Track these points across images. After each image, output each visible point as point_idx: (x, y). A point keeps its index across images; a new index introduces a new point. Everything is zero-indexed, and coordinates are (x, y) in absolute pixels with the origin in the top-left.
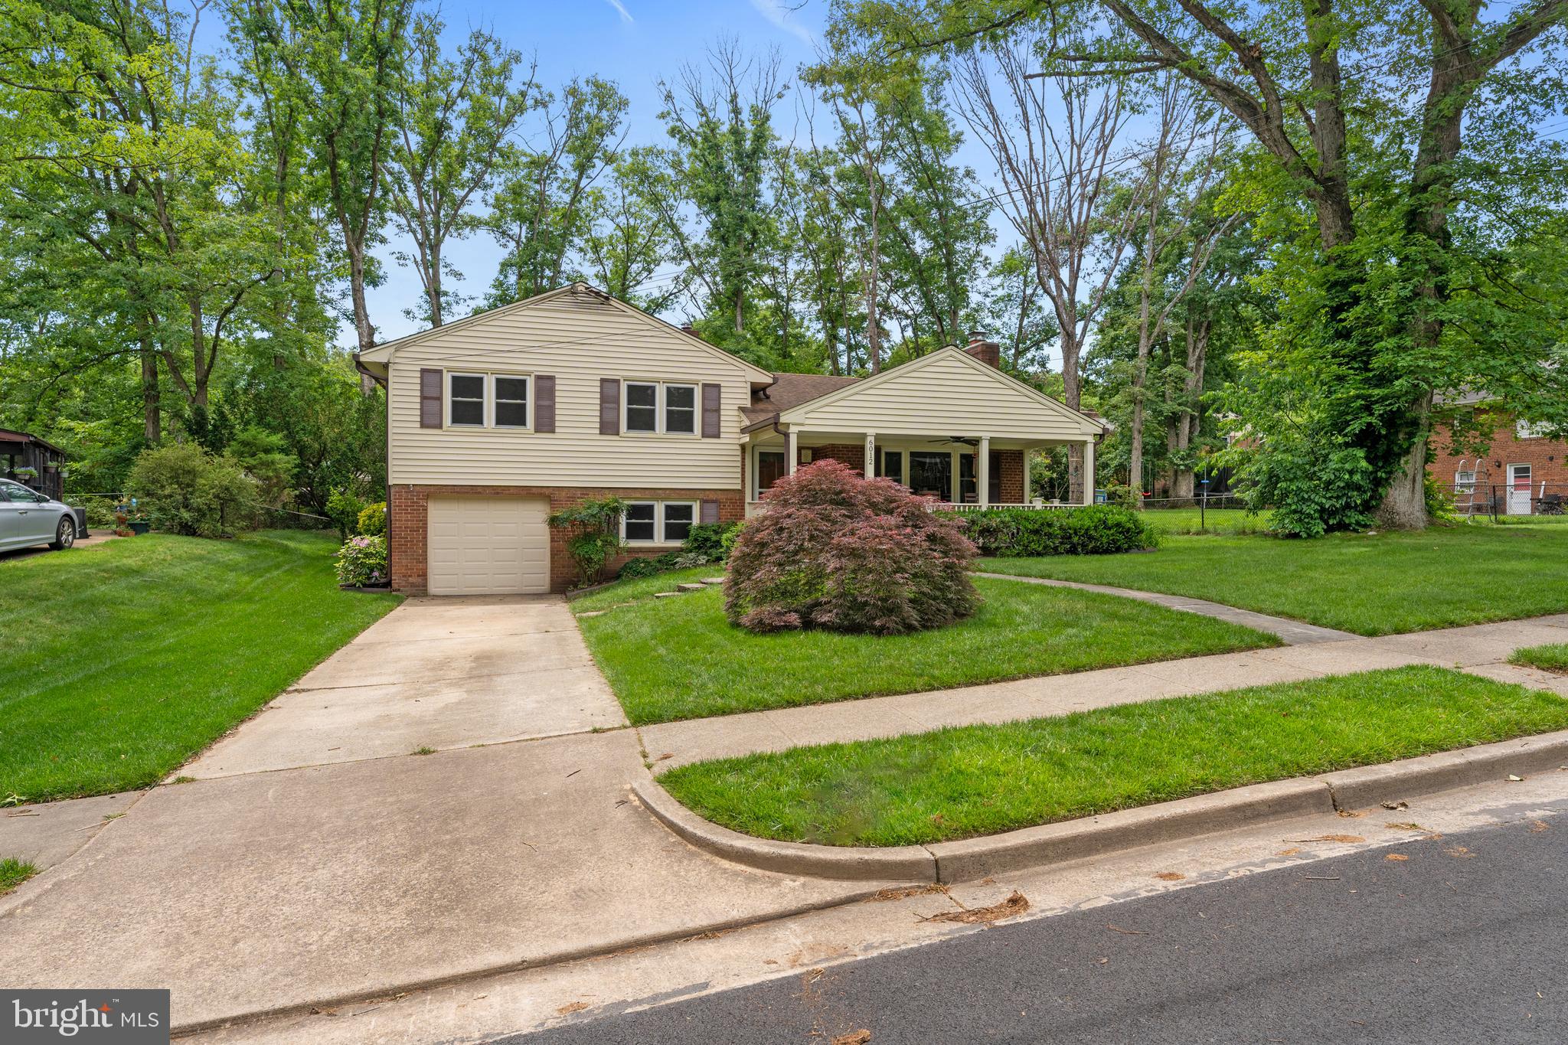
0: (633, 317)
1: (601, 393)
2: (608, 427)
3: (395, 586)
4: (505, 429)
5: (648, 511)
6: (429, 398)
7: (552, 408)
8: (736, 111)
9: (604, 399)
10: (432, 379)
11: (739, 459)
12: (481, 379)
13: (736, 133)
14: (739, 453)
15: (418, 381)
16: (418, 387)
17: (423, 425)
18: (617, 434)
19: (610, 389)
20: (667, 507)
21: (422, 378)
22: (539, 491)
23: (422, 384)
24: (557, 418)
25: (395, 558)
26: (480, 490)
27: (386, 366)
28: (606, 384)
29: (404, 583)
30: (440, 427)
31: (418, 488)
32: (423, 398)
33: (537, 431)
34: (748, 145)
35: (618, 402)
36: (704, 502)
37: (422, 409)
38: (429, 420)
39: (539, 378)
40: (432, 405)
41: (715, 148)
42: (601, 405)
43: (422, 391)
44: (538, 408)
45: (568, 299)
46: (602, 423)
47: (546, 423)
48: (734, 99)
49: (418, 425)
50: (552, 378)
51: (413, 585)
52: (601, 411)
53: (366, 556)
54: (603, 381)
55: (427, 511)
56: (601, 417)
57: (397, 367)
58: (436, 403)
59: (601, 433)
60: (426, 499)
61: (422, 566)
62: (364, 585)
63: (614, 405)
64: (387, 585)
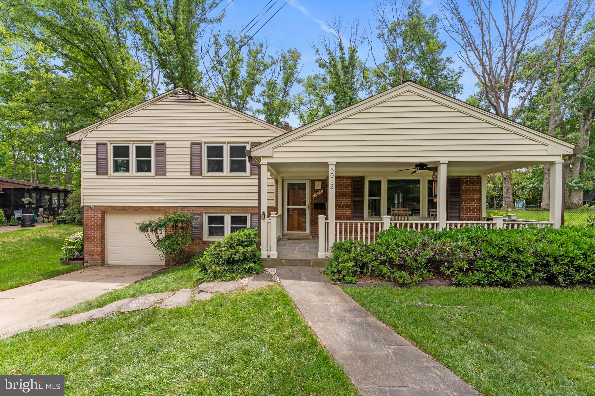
0: (209, 105)
1: (191, 151)
2: (195, 171)
3: (86, 260)
4: (140, 174)
5: (221, 220)
6: (101, 158)
7: (164, 162)
8: (342, 49)
9: (193, 155)
10: (102, 148)
11: (274, 188)
12: (128, 147)
13: (342, 58)
14: (274, 184)
15: (95, 150)
16: (95, 153)
17: (98, 174)
18: (201, 175)
19: (196, 149)
20: (232, 217)
21: (97, 148)
22: (158, 208)
23: (97, 151)
24: (167, 167)
25: (86, 246)
26: (127, 208)
27: (79, 143)
28: (194, 146)
29: (90, 259)
30: (106, 174)
31: (96, 208)
32: (98, 159)
33: (156, 175)
34: (347, 63)
35: (201, 156)
36: (252, 214)
37: (97, 165)
38: (101, 171)
39: (157, 144)
40: (102, 162)
41: (335, 66)
42: (191, 158)
43: (97, 155)
44: (156, 161)
45: (173, 98)
46: (191, 168)
47: (161, 171)
48: (340, 45)
49: (95, 173)
50: (164, 144)
51: (95, 260)
52: (191, 161)
53: (70, 244)
54: (192, 144)
55: (103, 220)
56: (191, 165)
57: (84, 143)
58: (104, 161)
59: (191, 175)
60: (103, 214)
61: (99, 249)
62: (70, 259)
63: (198, 158)
64: (83, 259)
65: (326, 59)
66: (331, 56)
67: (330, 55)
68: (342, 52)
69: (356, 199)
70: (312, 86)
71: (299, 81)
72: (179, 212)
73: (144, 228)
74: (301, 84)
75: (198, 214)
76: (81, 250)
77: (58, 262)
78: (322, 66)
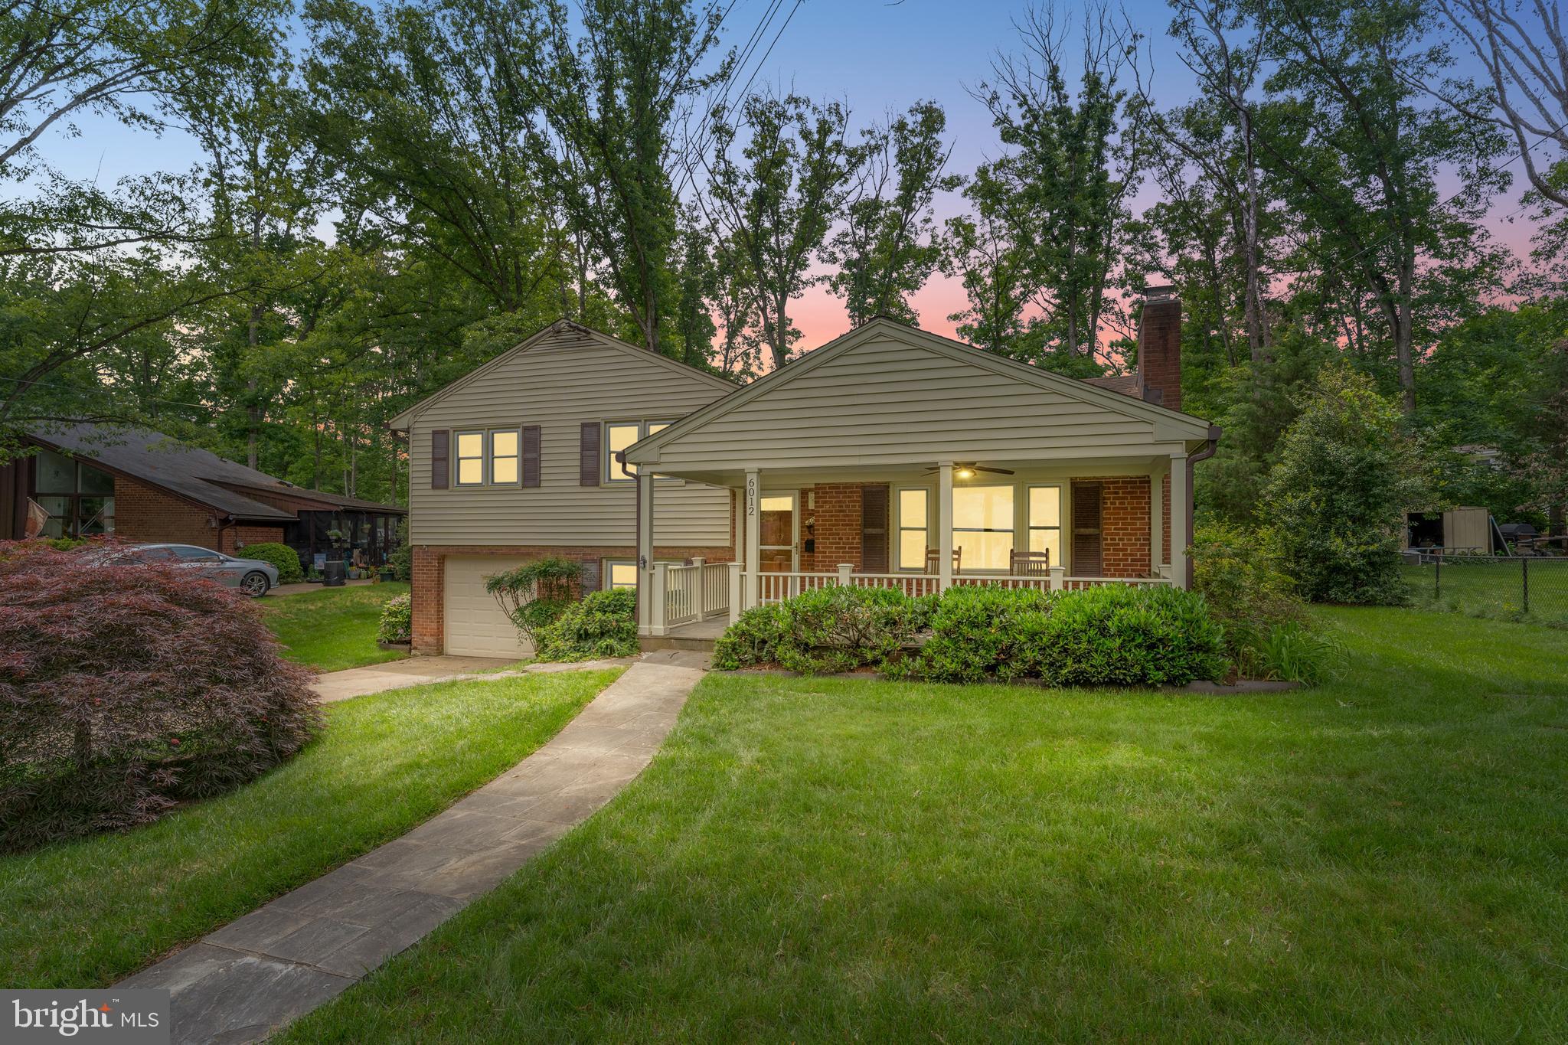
0: (613, 348)
1: (582, 439)
2: (589, 478)
3: (414, 644)
4: (499, 486)
6: (438, 459)
7: (536, 461)
8: (1057, 88)
9: (584, 447)
10: (440, 439)
11: (731, 508)
14: (728, 500)
15: (430, 443)
16: (430, 449)
17: (434, 487)
18: (597, 485)
19: (590, 435)
21: (432, 440)
22: (527, 550)
23: (434, 446)
24: (542, 471)
25: (415, 618)
26: (478, 550)
27: (408, 432)
28: (586, 430)
29: (420, 642)
30: (447, 487)
31: (432, 549)
32: (434, 459)
33: (523, 487)
34: (1075, 122)
35: (597, 449)
37: (433, 471)
38: (439, 481)
39: (525, 429)
40: (440, 465)
42: (582, 453)
43: (433, 452)
44: (525, 461)
45: (552, 339)
46: (582, 473)
47: (532, 478)
48: (1053, 76)
49: (430, 487)
50: (536, 429)
51: (427, 644)
52: (582, 459)
53: (391, 614)
54: (583, 426)
55: (441, 571)
56: (582, 466)
57: (416, 432)
58: (444, 463)
59: (581, 485)
60: (442, 559)
61: (434, 625)
62: (390, 642)
63: (594, 453)
64: (409, 642)
65: (1017, 118)
66: (1030, 110)
67: (1025, 108)
68: (1059, 94)
69: (870, 531)
70: (988, 193)
71: (951, 184)
72: (550, 557)
73: (495, 585)
74: (959, 190)
75: (593, 561)
76: (407, 626)
77: (374, 646)
78: (1010, 135)
